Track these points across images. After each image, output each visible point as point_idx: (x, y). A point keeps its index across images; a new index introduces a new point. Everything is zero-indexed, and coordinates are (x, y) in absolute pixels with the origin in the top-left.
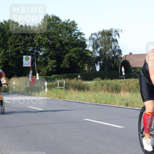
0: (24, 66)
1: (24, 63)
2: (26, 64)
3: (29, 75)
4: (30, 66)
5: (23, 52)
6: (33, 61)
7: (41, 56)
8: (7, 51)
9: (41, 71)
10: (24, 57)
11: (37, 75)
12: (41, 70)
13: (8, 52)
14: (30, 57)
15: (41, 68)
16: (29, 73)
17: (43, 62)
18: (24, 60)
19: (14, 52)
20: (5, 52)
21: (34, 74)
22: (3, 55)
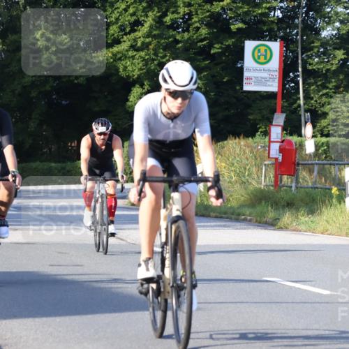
0: (246, 88)
1: (246, 74)
2: (259, 81)
3: (267, 133)
4: (273, 87)
5: (240, 25)
6: (288, 67)
7: (325, 43)
8: (167, 19)
9: (325, 115)
10: (250, 45)
11: (308, 130)
12: (326, 109)
13: (174, 22)
14: (275, 46)
15: (324, 99)
16: (269, 121)
17: (336, 73)
18: (248, 61)
19: (201, 21)
20: (159, 21)
21: (293, 127)
22: (148, 36)
